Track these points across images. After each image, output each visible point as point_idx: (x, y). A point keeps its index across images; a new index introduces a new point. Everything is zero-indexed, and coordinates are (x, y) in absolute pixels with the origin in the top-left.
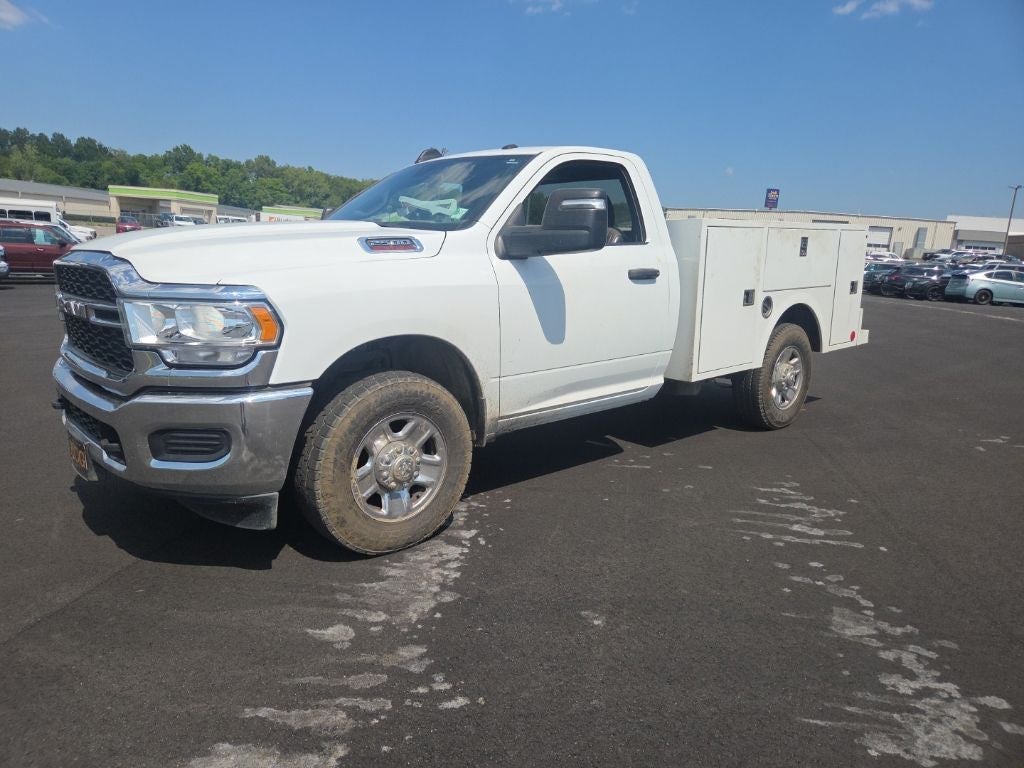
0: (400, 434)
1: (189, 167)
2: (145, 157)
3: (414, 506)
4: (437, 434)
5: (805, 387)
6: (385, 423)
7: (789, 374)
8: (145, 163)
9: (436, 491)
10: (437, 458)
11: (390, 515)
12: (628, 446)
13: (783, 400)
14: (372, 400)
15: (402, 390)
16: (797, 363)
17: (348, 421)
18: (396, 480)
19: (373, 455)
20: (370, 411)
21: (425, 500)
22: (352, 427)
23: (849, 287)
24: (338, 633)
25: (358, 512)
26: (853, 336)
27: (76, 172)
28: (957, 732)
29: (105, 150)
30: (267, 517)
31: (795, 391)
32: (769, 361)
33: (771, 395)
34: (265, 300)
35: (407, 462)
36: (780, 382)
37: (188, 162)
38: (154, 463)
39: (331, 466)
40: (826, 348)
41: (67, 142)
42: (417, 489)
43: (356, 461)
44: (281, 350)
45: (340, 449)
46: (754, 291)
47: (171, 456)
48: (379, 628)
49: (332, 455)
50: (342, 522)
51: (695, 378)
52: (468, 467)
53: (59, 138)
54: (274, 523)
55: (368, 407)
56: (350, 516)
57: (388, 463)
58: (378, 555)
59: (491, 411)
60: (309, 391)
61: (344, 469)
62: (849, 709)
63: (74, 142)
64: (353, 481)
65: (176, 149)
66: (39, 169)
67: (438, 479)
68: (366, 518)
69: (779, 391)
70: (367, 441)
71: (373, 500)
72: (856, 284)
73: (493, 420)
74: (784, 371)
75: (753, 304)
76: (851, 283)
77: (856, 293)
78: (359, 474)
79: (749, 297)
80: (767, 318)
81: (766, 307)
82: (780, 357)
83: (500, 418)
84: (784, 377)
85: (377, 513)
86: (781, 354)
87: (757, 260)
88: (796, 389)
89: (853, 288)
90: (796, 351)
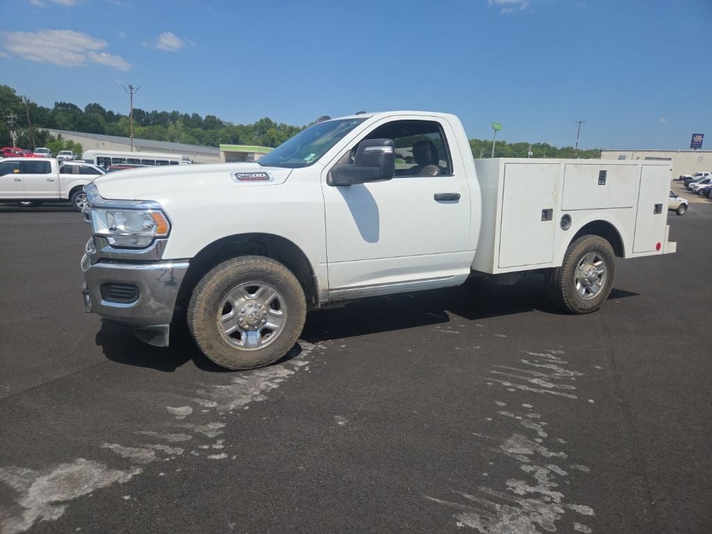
0: (253, 295)
1: (268, 131)
2: (243, 126)
3: (263, 342)
4: (279, 297)
5: (609, 283)
6: (241, 287)
7: (591, 273)
8: (243, 130)
9: (279, 334)
10: (280, 313)
11: (245, 346)
12: (454, 317)
13: (588, 292)
14: (231, 272)
15: (252, 267)
16: (600, 265)
17: (214, 285)
18: (249, 325)
19: (234, 307)
20: (229, 280)
21: (271, 338)
22: (217, 288)
23: (653, 208)
24: (183, 411)
25: (221, 341)
26: (658, 246)
27: (204, 136)
28: (535, 523)
29: (221, 123)
30: (163, 339)
31: (599, 287)
32: (571, 262)
33: (575, 289)
34: (161, 209)
35: (255, 313)
36: (583, 279)
37: (268, 129)
38: (104, 303)
39: (203, 312)
40: (628, 254)
41: (200, 119)
42: (266, 332)
43: (221, 310)
44: (169, 240)
45: (208, 302)
46: (552, 210)
47: (111, 299)
48: (208, 411)
49: (203, 305)
50: (210, 347)
51: (496, 271)
52: (303, 320)
53: (196, 116)
54: (167, 343)
55: (228, 276)
56: (216, 344)
57: (243, 313)
58: (237, 370)
59: (322, 285)
60: (186, 265)
61: (212, 313)
62: (467, 496)
63: (204, 118)
64: (219, 322)
65: (262, 121)
66: (184, 135)
67: (281, 326)
68: (228, 346)
69: (583, 285)
70: (229, 298)
71: (235, 335)
72: (661, 206)
73: (324, 291)
74: (587, 270)
75: (552, 220)
76: (655, 206)
77: (661, 213)
78: (223, 318)
79: (547, 215)
80: (566, 230)
81: (565, 222)
82: (582, 260)
83: (330, 290)
84: (586, 275)
85: (235, 344)
86: (584, 257)
87: (554, 187)
88: (600, 285)
89: (657, 209)
90: (599, 256)
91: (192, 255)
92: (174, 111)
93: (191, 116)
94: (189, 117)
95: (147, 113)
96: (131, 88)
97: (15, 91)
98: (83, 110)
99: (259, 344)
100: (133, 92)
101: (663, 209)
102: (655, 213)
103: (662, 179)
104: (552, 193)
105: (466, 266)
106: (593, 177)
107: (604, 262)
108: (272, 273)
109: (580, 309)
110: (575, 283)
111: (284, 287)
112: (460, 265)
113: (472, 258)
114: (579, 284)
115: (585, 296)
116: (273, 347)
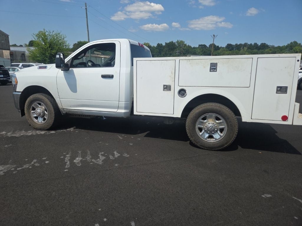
1: (294, 48)
2: (280, 47)
4: (46, 108)
6: (36, 102)
8: (279, 49)
10: (47, 113)
15: (37, 97)
16: (221, 122)
21: (45, 121)
29: (268, 46)
34: (16, 77)
36: (205, 128)
40: (245, 119)
43: (31, 109)
44: (17, 86)
53: (256, 44)
60: (20, 93)
61: (28, 109)
63: (259, 45)
67: (47, 118)
70: (33, 105)
71: (36, 118)
72: (286, 88)
73: (62, 108)
74: (207, 123)
75: (171, 91)
76: (278, 87)
77: (286, 93)
78: (32, 111)
79: (167, 88)
80: (183, 97)
81: (182, 93)
82: (203, 116)
83: (64, 109)
84: (206, 126)
85: (35, 120)
86: (203, 115)
87: (171, 73)
88: (222, 135)
89: (280, 90)
90: (218, 117)
91: (22, 91)
92: (245, 43)
93: (253, 44)
94: (252, 45)
95: (233, 45)
96: (214, 36)
97: (184, 42)
98: (208, 46)
99: (42, 122)
101: (289, 90)
102: (278, 92)
103: (286, 68)
104: (170, 76)
105: (121, 108)
106: (204, 67)
107: (224, 121)
108: (42, 99)
109: (201, 146)
110: (197, 130)
111: (46, 105)
112: (118, 108)
113: (123, 105)
114: (203, 131)
115: (208, 139)
116: (44, 124)
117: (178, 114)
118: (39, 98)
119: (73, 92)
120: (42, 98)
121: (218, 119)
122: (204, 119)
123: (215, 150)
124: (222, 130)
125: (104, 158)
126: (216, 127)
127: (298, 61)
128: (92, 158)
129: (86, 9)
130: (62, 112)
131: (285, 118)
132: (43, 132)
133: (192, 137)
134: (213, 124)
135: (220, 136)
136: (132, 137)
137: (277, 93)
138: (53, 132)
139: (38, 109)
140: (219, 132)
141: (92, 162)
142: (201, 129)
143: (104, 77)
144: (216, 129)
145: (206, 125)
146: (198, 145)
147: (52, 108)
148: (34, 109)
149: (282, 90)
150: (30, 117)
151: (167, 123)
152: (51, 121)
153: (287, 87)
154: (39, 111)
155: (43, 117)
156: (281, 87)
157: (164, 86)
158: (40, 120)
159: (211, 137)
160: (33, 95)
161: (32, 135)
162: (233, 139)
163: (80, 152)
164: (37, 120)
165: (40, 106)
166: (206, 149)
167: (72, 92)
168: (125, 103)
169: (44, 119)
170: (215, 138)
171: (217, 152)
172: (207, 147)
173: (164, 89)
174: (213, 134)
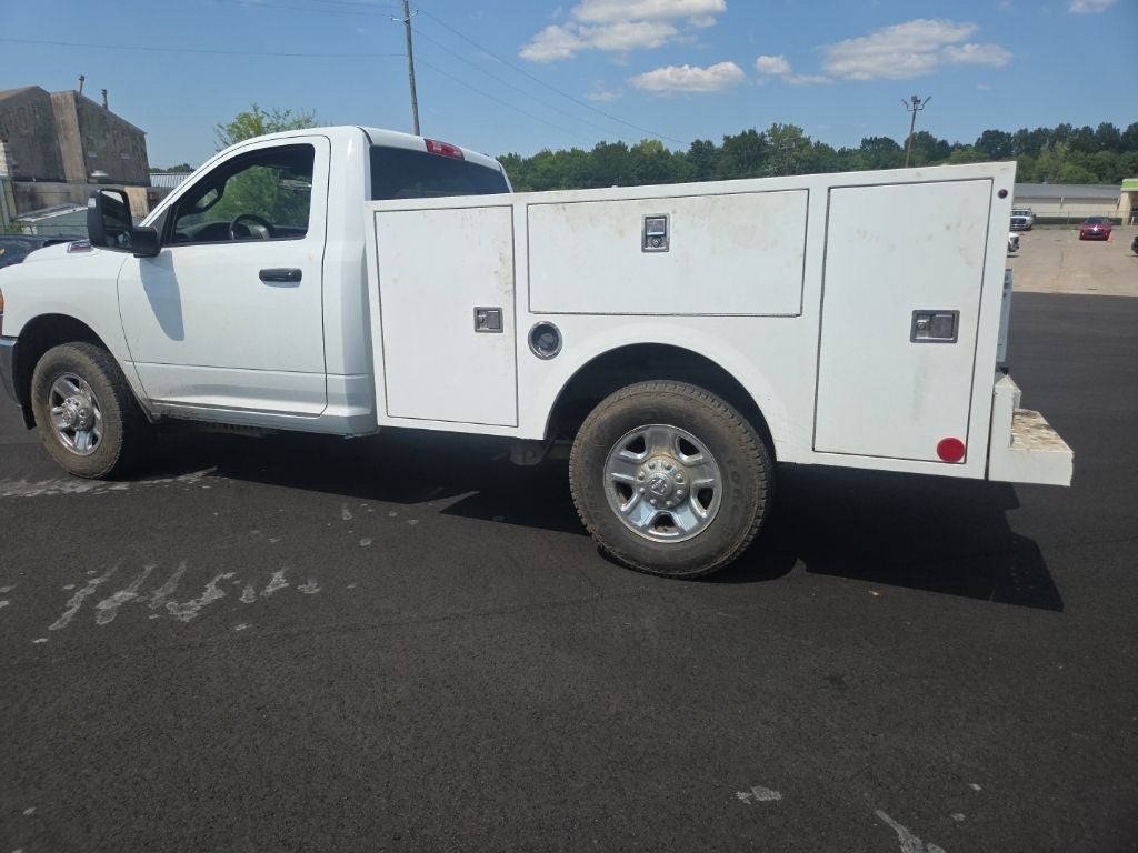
3: (88, 448)
6: (61, 377)
9: (99, 443)
10: (99, 417)
11: (75, 448)
15: (64, 355)
16: (702, 464)
19: (65, 399)
21: (95, 446)
43: (50, 400)
51: (383, 421)
60: (14, 343)
64: (51, 413)
67: (101, 434)
70: (56, 388)
71: (70, 433)
72: (953, 317)
73: (145, 399)
74: (646, 466)
75: (502, 331)
76: (917, 314)
77: (955, 341)
78: (55, 409)
79: (488, 320)
80: (547, 358)
81: (545, 339)
82: (630, 437)
83: (151, 401)
84: (641, 478)
85: (66, 441)
86: (633, 431)
87: (501, 259)
88: (704, 515)
89: (928, 328)
90: (688, 439)
91: (17, 334)
92: (1061, 126)
93: (1095, 128)
94: (1091, 130)
95: (1009, 135)
96: (916, 101)
98: (902, 145)
99: (86, 450)
100: (920, 106)
101: (965, 328)
102: (919, 338)
103: (948, 228)
104: (496, 272)
105: (338, 402)
106: (622, 233)
107: (712, 459)
108: (78, 365)
109: (626, 557)
110: (610, 491)
111: (94, 385)
112: (327, 399)
113: (343, 390)
114: (635, 497)
115: (651, 531)
116: (95, 457)
117: (533, 427)
118: (70, 360)
119: (174, 338)
120: (77, 360)
121: (688, 449)
122: (637, 446)
123: (680, 578)
124: (705, 496)
125: (219, 594)
126: (681, 481)
127: (1003, 194)
128: (168, 598)
129: (407, 22)
130: (150, 413)
131: (951, 450)
132: (82, 488)
133: (592, 522)
134: (668, 468)
135: (699, 518)
136: (393, 511)
137: (913, 339)
138: (122, 486)
139: (69, 402)
140: (694, 502)
141: (162, 610)
142: (625, 490)
143: (269, 277)
144: (679, 492)
145: (641, 474)
146: (616, 552)
147: (113, 397)
148: (59, 401)
149: (936, 326)
150: (49, 429)
151: (518, 460)
152: (113, 447)
153: (958, 312)
154: (73, 407)
155: (89, 429)
156: (931, 314)
157: (478, 311)
158: (82, 440)
159: (664, 521)
160: (51, 350)
161: (42, 498)
162: (747, 534)
163: (149, 569)
164: (73, 440)
165: (76, 389)
166: (647, 573)
167: (169, 339)
168: (346, 381)
169: (94, 439)
170: (679, 524)
171: (686, 585)
172: (647, 565)
173: (479, 324)
174: (673, 508)
